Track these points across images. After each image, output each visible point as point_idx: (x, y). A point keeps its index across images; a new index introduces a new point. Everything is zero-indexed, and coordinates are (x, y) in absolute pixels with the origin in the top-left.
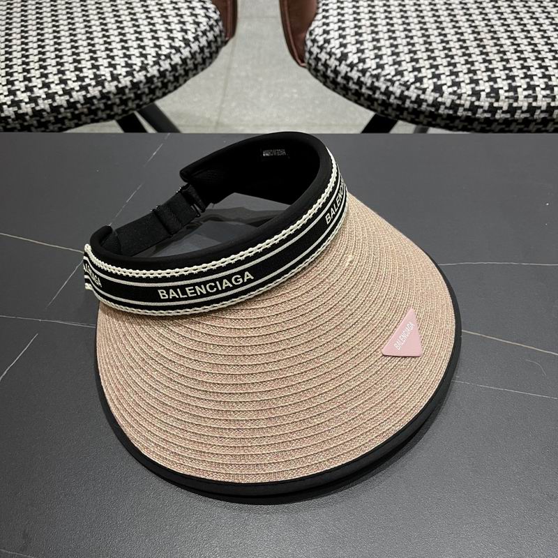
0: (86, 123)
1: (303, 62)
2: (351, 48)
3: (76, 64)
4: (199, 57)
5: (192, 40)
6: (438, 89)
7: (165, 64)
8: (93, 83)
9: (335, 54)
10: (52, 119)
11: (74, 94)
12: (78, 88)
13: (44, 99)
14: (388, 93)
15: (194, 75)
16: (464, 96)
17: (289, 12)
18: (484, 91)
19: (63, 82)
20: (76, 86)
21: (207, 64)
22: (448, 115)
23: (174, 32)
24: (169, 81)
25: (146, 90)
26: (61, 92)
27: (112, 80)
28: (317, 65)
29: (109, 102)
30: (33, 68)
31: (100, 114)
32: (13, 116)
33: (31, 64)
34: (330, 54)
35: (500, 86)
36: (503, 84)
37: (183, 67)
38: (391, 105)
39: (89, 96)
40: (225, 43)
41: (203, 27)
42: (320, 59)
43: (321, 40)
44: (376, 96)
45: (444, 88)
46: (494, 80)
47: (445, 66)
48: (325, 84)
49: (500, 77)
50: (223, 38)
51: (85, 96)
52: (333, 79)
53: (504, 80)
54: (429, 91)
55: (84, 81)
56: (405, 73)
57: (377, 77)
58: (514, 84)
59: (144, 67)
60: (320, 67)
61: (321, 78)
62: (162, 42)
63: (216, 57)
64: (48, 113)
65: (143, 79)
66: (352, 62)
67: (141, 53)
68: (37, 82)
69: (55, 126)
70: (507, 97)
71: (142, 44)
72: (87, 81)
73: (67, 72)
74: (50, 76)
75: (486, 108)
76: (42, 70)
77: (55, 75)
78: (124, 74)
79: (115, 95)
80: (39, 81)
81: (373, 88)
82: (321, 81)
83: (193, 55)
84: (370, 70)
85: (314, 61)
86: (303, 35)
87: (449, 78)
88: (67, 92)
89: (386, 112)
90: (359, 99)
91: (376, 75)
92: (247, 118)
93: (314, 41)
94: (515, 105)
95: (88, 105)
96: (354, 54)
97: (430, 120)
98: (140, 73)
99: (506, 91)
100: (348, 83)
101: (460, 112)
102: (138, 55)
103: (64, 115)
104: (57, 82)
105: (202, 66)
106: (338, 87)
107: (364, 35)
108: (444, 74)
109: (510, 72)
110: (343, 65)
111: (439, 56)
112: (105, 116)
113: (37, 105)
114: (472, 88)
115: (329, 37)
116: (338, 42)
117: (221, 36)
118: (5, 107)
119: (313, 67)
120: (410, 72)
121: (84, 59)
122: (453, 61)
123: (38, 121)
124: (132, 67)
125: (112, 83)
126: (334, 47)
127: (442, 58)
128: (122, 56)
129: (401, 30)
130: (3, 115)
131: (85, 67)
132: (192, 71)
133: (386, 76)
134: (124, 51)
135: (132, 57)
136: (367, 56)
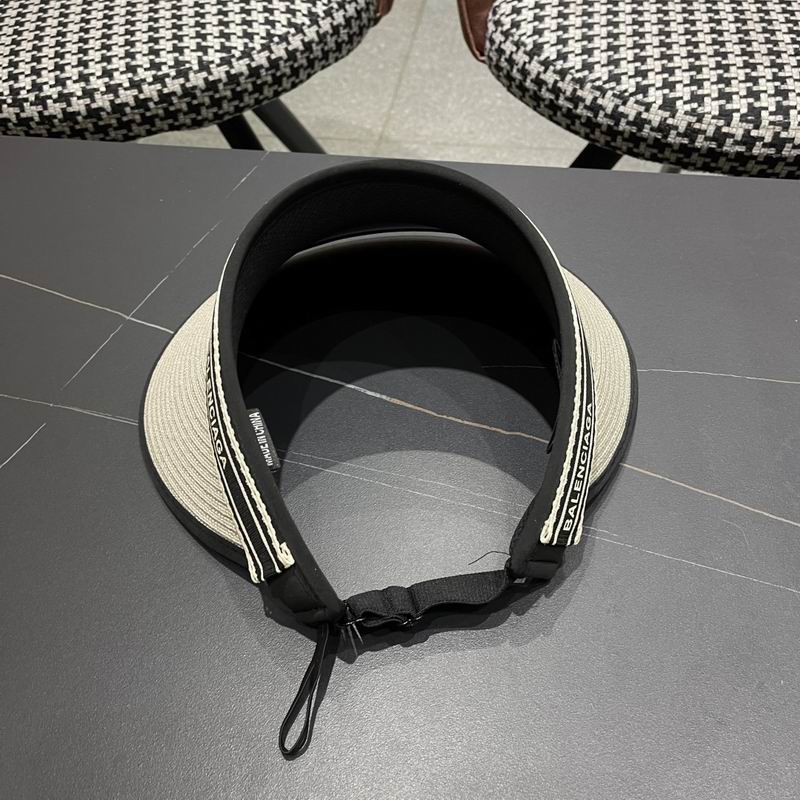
0: (161, 130)
1: (482, 54)
2: (550, 37)
3: (151, 44)
4: (331, 42)
5: (322, 15)
6: (669, 105)
7: (279, 49)
8: (173, 73)
9: (525, 45)
10: (114, 121)
11: (145, 87)
12: (150, 80)
13: (103, 94)
14: (595, 108)
15: (323, 67)
16: (707, 118)
18: (738, 111)
19: (131, 69)
20: (149, 76)
21: (344, 52)
24: (284, 75)
25: (250, 87)
26: (127, 85)
27: (200, 70)
28: (499, 60)
29: (195, 102)
30: (92, 48)
31: (181, 116)
32: (60, 116)
33: (91, 41)
34: (518, 44)
35: (764, 105)
36: (768, 102)
37: (306, 55)
38: (599, 125)
39: (166, 91)
40: (376, 21)
42: (503, 52)
43: (507, 22)
44: (579, 111)
45: (679, 103)
46: (756, 95)
47: (684, 71)
48: (509, 89)
49: (765, 92)
50: (372, 13)
51: (160, 91)
52: (520, 81)
53: (770, 96)
54: (655, 107)
55: (160, 69)
56: (624, 78)
57: (581, 82)
58: (785, 103)
59: (247, 53)
60: (504, 64)
61: (505, 81)
62: (277, 16)
63: (359, 42)
64: (108, 113)
65: (244, 69)
66: (548, 58)
67: (245, 31)
68: (96, 69)
69: (119, 132)
70: (771, 123)
71: (249, 18)
72: (165, 69)
73: (138, 56)
74: (114, 60)
75: (739, 138)
76: (104, 51)
77: (121, 58)
78: (218, 61)
79: (203, 91)
80: (99, 66)
81: (575, 99)
82: (504, 85)
83: (322, 38)
84: (573, 71)
85: (495, 53)
86: (484, 14)
87: (687, 89)
88: (136, 85)
90: (556, 114)
91: (580, 78)
93: (498, 23)
94: (784, 135)
95: (165, 105)
96: (552, 45)
98: (241, 62)
99: (771, 114)
100: (540, 91)
101: (700, 142)
102: (241, 34)
103: (130, 117)
104: (123, 69)
105: (337, 54)
106: (527, 95)
107: (571, 17)
108: (681, 82)
109: (782, 84)
110: (534, 63)
111: (678, 55)
112: (188, 121)
113: (93, 101)
114: (720, 106)
115: (519, 18)
116: (531, 26)
117: (368, 9)
118: (49, 102)
119: (494, 63)
120: (630, 77)
121: (163, 38)
122: (697, 63)
123: (95, 124)
124: (230, 52)
125: (199, 75)
126: (525, 34)
127: (682, 58)
128: (218, 35)
129: (627, 12)
130: (46, 113)
131: (164, 50)
132: (320, 61)
133: (594, 81)
134: (222, 28)
135: (232, 37)
136: (571, 49)
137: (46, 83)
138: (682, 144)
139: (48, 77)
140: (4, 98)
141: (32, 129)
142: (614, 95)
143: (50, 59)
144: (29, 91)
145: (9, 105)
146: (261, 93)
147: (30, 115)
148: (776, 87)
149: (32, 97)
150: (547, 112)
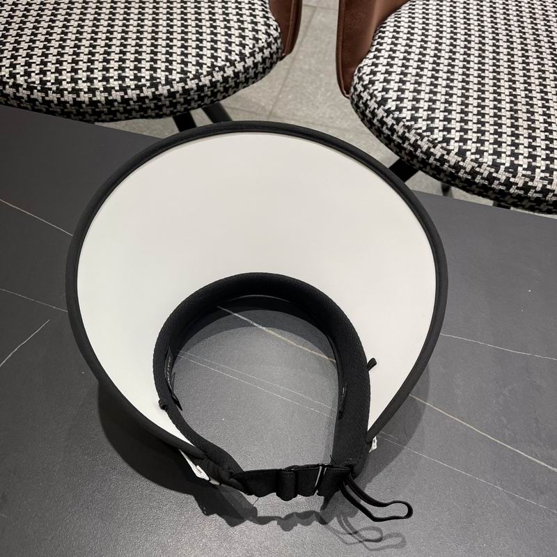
0: (135, 118)
1: (348, 93)
2: (392, 95)
3: (136, 63)
4: (251, 72)
5: (248, 55)
6: (462, 153)
7: (218, 75)
8: (148, 84)
9: (376, 97)
10: (105, 110)
11: (129, 91)
12: (133, 87)
13: (101, 92)
14: (415, 146)
15: (244, 87)
16: (484, 166)
17: (343, 46)
18: (504, 164)
19: (121, 78)
20: (132, 84)
21: (259, 78)
23: (233, 45)
24: (219, 91)
25: (196, 97)
26: (117, 88)
27: (166, 85)
28: (358, 101)
29: (160, 103)
30: (97, 60)
31: (149, 111)
32: (71, 102)
33: (97, 55)
34: (372, 96)
35: (520, 163)
36: (523, 162)
37: (234, 80)
38: (417, 157)
39: (142, 95)
40: (282, 58)
41: (261, 44)
42: (361, 98)
43: (366, 79)
44: (405, 145)
45: (468, 153)
46: (516, 156)
47: (474, 132)
48: (362, 120)
49: (522, 154)
50: (280, 54)
51: (138, 95)
52: (370, 119)
53: (525, 157)
54: (453, 153)
55: (140, 81)
56: (436, 131)
57: (409, 128)
58: (534, 164)
59: (197, 76)
60: (361, 105)
61: (361, 116)
62: (220, 53)
63: (269, 72)
64: (103, 104)
65: (194, 86)
66: (390, 108)
67: (197, 61)
68: (98, 75)
69: (107, 116)
70: (523, 175)
71: (201, 53)
72: (143, 81)
73: (127, 70)
74: (111, 70)
75: (502, 181)
76: (105, 64)
77: (115, 70)
78: (178, 80)
79: (165, 97)
80: (100, 73)
81: (404, 138)
83: (246, 69)
84: (404, 120)
85: (356, 97)
86: (352, 69)
87: (474, 145)
88: (123, 89)
89: (411, 162)
90: (390, 144)
91: (408, 126)
92: (300, 113)
93: (360, 79)
94: (530, 184)
95: (140, 103)
96: (393, 101)
97: (449, 179)
98: (193, 81)
99: (524, 169)
100: (382, 127)
101: (478, 179)
102: (195, 63)
103: (116, 108)
104: (116, 77)
105: (254, 80)
106: (373, 127)
107: (408, 84)
109: (534, 151)
110: (381, 109)
111: (471, 121)
112: (153, 114)
113: (94, 96)
114: (494, 160)
115: (374, 78)
116: (381, 85)
117: (277, 52)
118: (66, 92)
119: (355, 102)
120: (440, 131)
121: (144, 59)
122: (483, 128)
123: (93, 110)
124: (186, 74)
125: (165, 87)
126: (377, 90)
127: (474, 123)
128: (180, 62)
129: (443, 85)
130: (62, 99)
131: (144, 68)
132: (243, 83)
133: (417, 129)
134: (183, 57)
135: (189, 64)
136: (405, 105)
137: (65, 80)
138: (467, 179)
139: (66, 76)
140: (35, 85)
141: (52, 108)
142: (428, 140)
143: (69, 63)
144: (52, 84)
145: (38, 91)
146: (203, 101)
147: (51, 99)
148: (529, 152)
149: (54, 88)
150: (385, 141)
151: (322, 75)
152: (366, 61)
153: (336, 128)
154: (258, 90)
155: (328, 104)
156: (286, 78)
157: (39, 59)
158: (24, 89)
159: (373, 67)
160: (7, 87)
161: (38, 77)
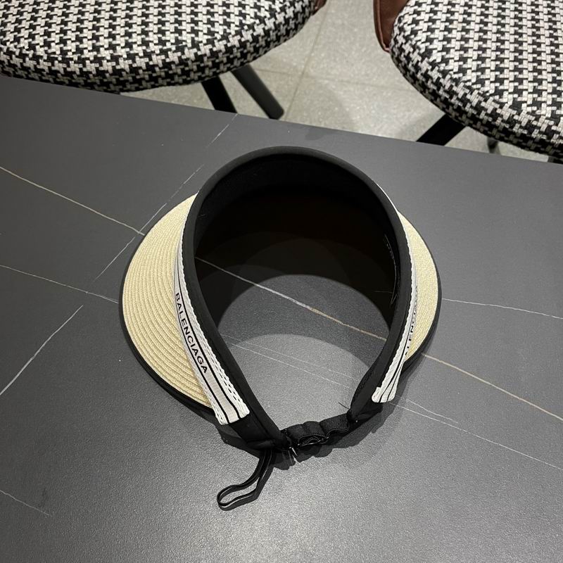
0: (162, 85)
1: (388, 46)
2: (437, 45)
3: (160, 26)
4: (283, 29)
5: (278, 10)
6: (517, 106)
7: (247, 35)
8: (174, 48)
9: (420, 49)
10: (130, 78)
11: (154, 57)
12: (158, 52)
13: (125, 59)
14: (464, 100)
15: (276, 46)
16: (542, 119)
19: (145, 43)
20: (157, 49)
21: (291, 35)
22: (522, 134)
24: (249, 52)
25: (225, 60)
26: (141, 54)
27: (193, 47)
28: (400, 55)
29: (187, 69)
30: (119, 25)
31: (176, 78)
32: (94, 72)
33: (118, 19)
34: (415, 47)
37: (266, 38)
38: (466, 113)
39: (168, 60)
40: (314, 12)
42: (404, 51)
43: (408, 29)
44: (453, 101)
45: (524, 105)
47: (530, 82)
48: (405, 75)
50: (312, 8)
51: (164, 61)
52: (413, 73)
54: (506, 106)
55: (165, 45)
56: (487, 82)
57: (457, 81)
59: (225, 37)
60: (403, 58)
62: (248, 10)
63: (302, 28)
64: (127, 73)
65: (223, 48)
66: (435, 60)
67: (225, 20)
68: (121, 41)
69: (133, 85)
71: (228, 11)
72: (168, 45)
73: (150, 34)
74: (134, 35)
76: (127, 28)
77: (138, 35)
78: (205, 42)
79: (193, 62)
80: (123, 39)
81: (451, 93)
82: (401, 72)
83: (277, 27)
84: (451, 72)
85: (397, 50)
86: (393, 20)
87: (531, 96)
88: (148, 55)
89: (460, 118)
90: (436, 99)
91: (456, 78)
92: (334, 72)
93: (401, 29)
95: (166, 70)
96: (439, 51)
98: (221, 42)
100: (427, 82)
101: (535, 134)
102: (222, 22)
103: (142, 76)
104: (139, 43)
105: (286, 37)
106: (417, 83)
107: (454, 32)
108: (527, 90)
110: (425, 62)
111: (527, 69)
112: (181, 81)
113: (118, 64)
114: (553, 111)
115: (417, 28)
116: (425, 35)
117: (310, 6)
118: (88, 62)
119: (396, 56)
120: (491, 82)
121: (168, 21)
122: (540, 77)
123: (117, 80)
124: (214, 35)
125: (191, 50)
126: (420, 40)
127: (529, 72)
128: (206, 22)
129: (494, 31)
130: (85, 70)
131: (168, 30)
132: (274, 42)
133: (466, 82)
134: (209, 17)
135: (216, 24)
136: (452, 56)
137: (86, 48)
139: (87, 44)
140: (56, 56)
141: (74, 79)
142: (479, 94)
143: (89, 30)
144: (73, 53)
145: (59, 62)
146: (232, 63)
147: (73, 70)
149: (75, 58)
150: (430, 96)
151: (356, 30)
152: (407, 10)
153: (372, 86)
154: (289, 49)
155: (363, 60)
156: (318, 36)
157: (59, 28)
158: (45, 61)
159: (415, 16)
160: (27, 59)
161: (58, 47)
